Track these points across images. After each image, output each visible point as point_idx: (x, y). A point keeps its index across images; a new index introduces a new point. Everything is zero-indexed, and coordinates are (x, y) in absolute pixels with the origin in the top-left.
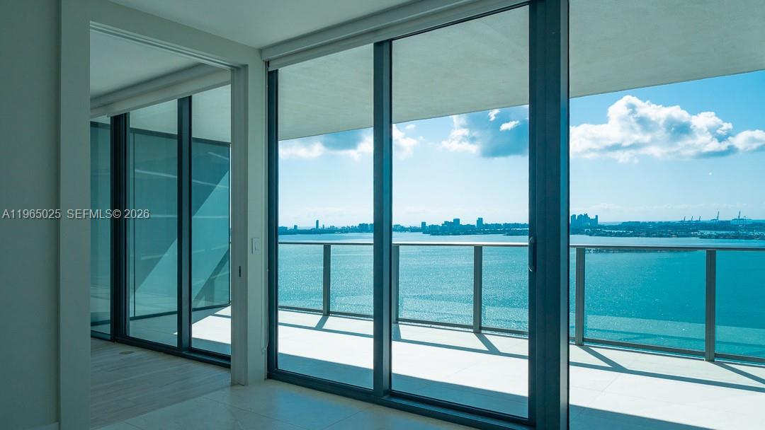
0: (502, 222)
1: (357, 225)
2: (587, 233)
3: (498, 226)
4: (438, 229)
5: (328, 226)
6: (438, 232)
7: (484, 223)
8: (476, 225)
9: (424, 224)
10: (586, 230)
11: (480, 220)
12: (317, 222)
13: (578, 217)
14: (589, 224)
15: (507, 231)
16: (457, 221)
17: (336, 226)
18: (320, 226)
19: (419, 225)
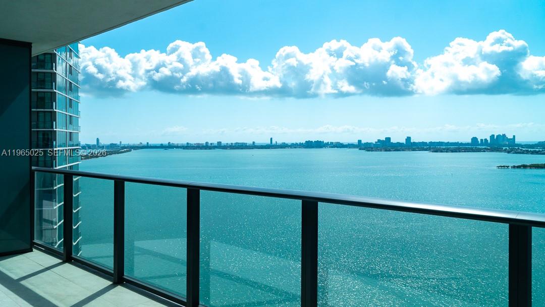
0: (428, 141)
1: (304, 142)
2: (505, 151)
3: (424, 144)
4: (372, 146)
5: (280, 142)
6: (372, 148)
7: (412, 141)
8: (405, 143)
9: (360, 141)
10: (504, 148)
11: (408, 139)
12: (271, 139)
13: (497, 136)
14: (507, 143)
15: (432, 148)
16: (388, 139)
17: (286, 142)
18: (274, 142)
19: (355, 142)
